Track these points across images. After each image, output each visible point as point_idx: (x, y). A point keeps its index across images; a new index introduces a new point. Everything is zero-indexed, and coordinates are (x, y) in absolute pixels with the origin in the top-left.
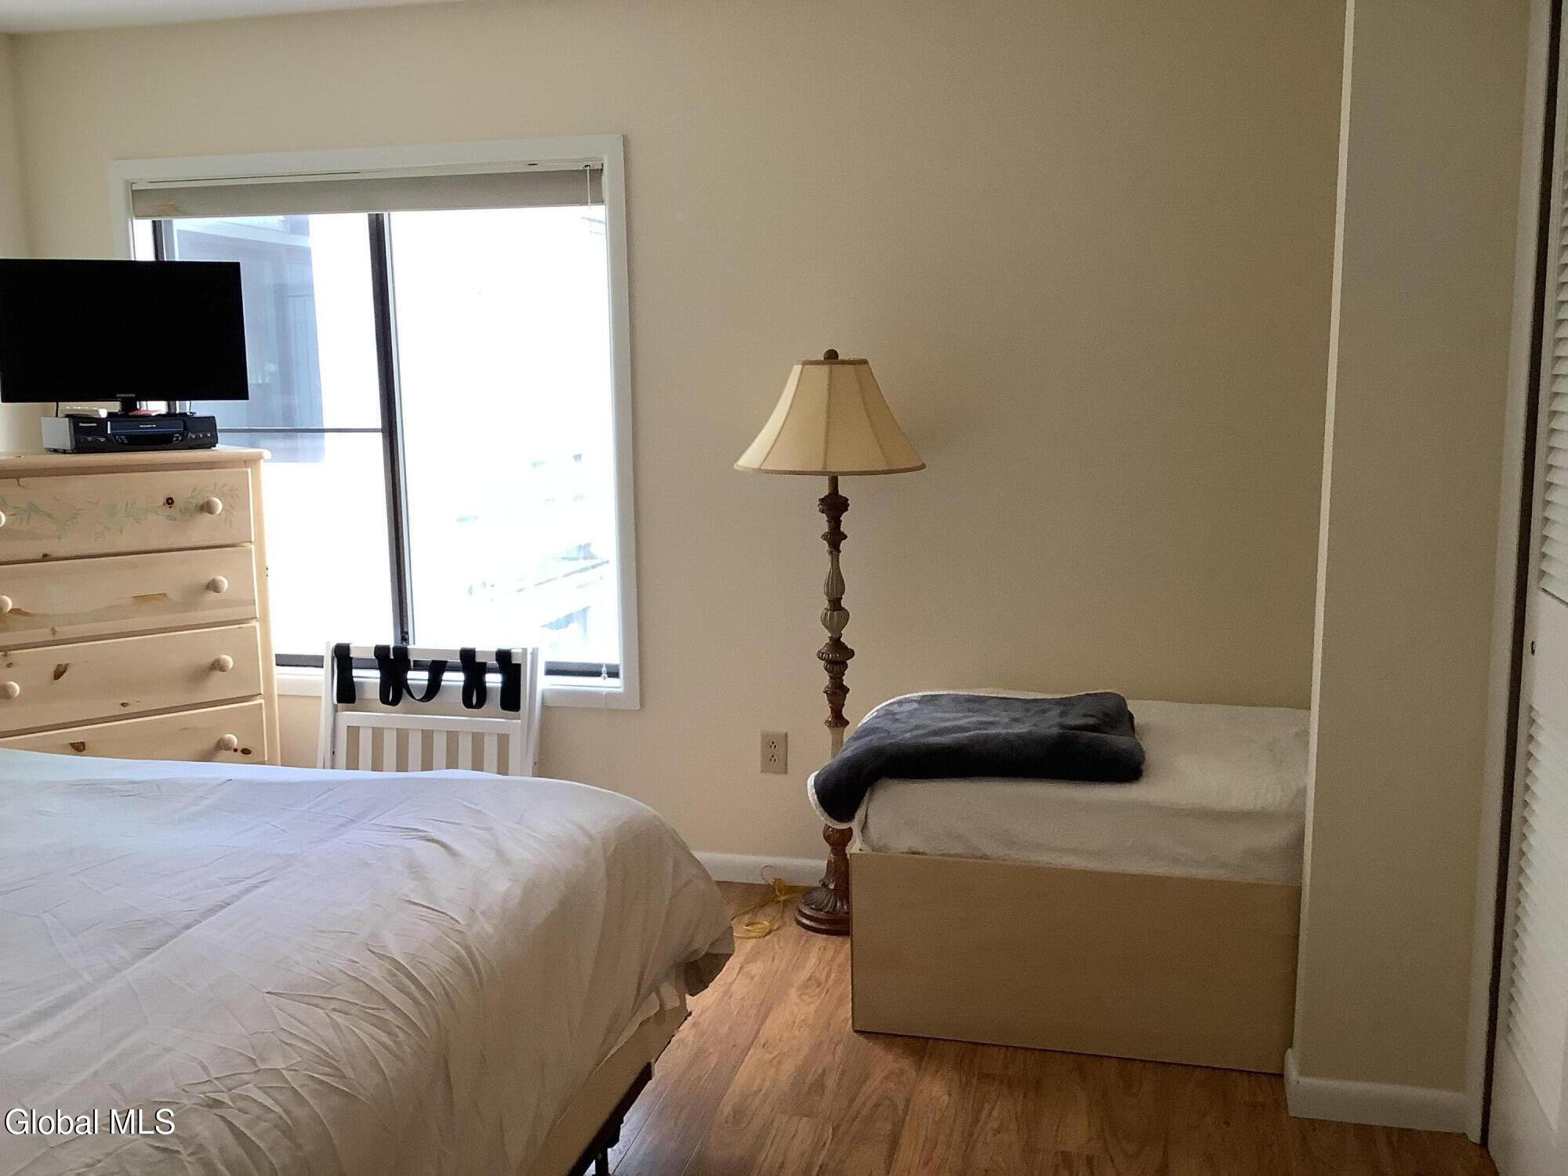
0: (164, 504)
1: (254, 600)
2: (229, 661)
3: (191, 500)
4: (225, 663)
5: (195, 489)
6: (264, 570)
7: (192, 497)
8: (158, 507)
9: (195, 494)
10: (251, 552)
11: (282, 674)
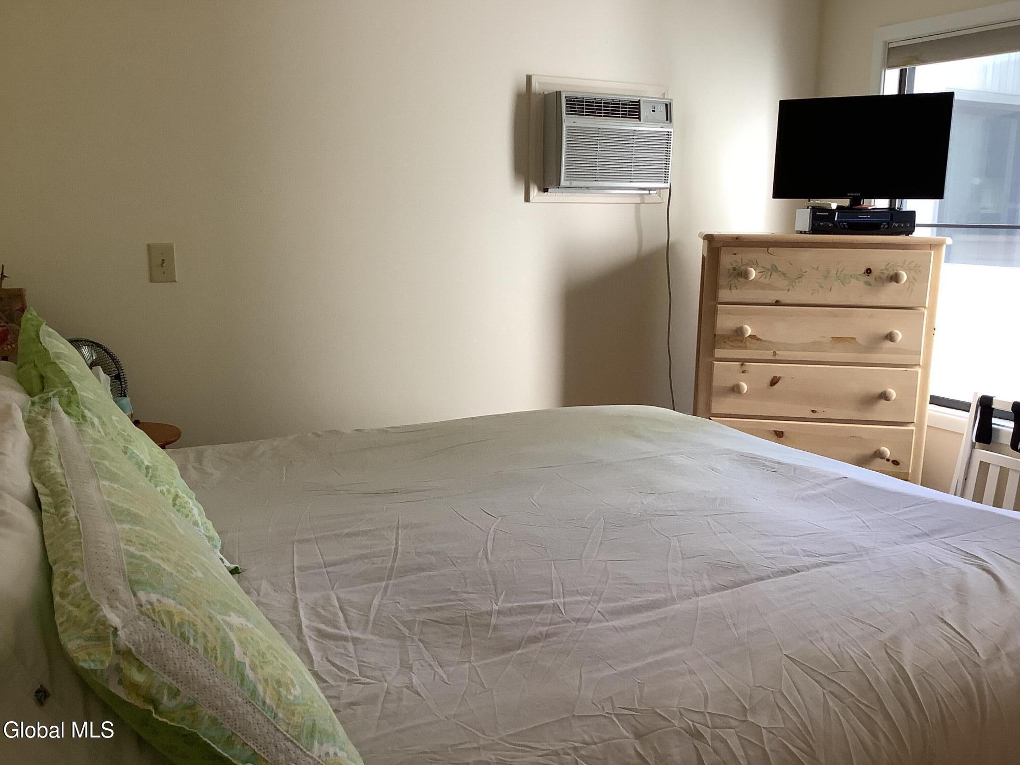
0: (864, 273)
1: (920, 351)
2: (893, 394)
3: (885, 272)
4: (889, 394)
5: (888, 264)
6: (932, 329)
7: (886, 269)
8: (859, 275)
9: (888, 267)
10: (924, 315)
11: (933, 410)
